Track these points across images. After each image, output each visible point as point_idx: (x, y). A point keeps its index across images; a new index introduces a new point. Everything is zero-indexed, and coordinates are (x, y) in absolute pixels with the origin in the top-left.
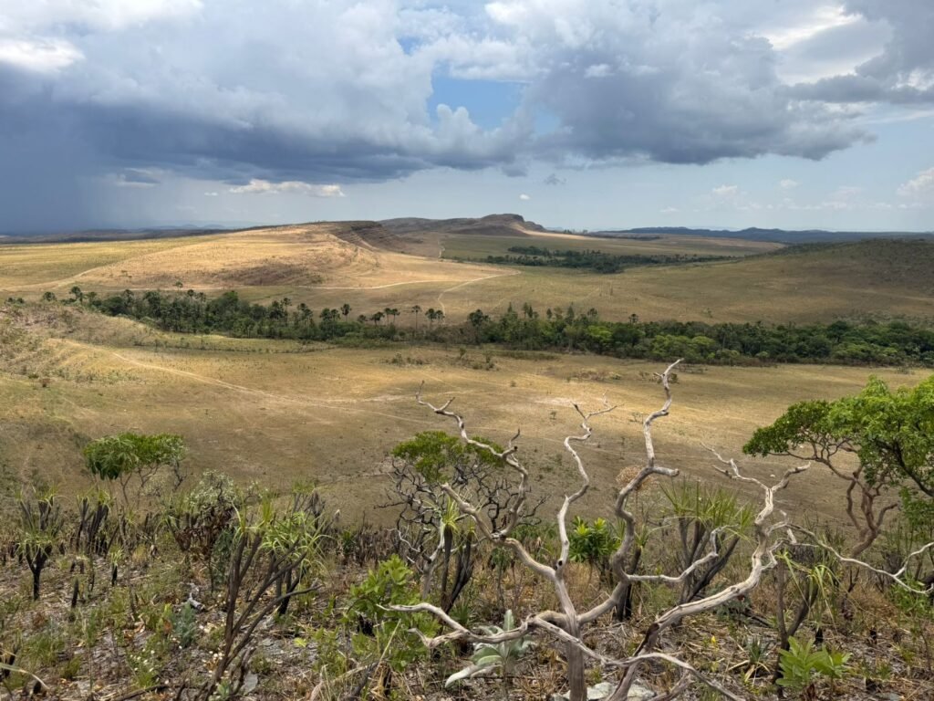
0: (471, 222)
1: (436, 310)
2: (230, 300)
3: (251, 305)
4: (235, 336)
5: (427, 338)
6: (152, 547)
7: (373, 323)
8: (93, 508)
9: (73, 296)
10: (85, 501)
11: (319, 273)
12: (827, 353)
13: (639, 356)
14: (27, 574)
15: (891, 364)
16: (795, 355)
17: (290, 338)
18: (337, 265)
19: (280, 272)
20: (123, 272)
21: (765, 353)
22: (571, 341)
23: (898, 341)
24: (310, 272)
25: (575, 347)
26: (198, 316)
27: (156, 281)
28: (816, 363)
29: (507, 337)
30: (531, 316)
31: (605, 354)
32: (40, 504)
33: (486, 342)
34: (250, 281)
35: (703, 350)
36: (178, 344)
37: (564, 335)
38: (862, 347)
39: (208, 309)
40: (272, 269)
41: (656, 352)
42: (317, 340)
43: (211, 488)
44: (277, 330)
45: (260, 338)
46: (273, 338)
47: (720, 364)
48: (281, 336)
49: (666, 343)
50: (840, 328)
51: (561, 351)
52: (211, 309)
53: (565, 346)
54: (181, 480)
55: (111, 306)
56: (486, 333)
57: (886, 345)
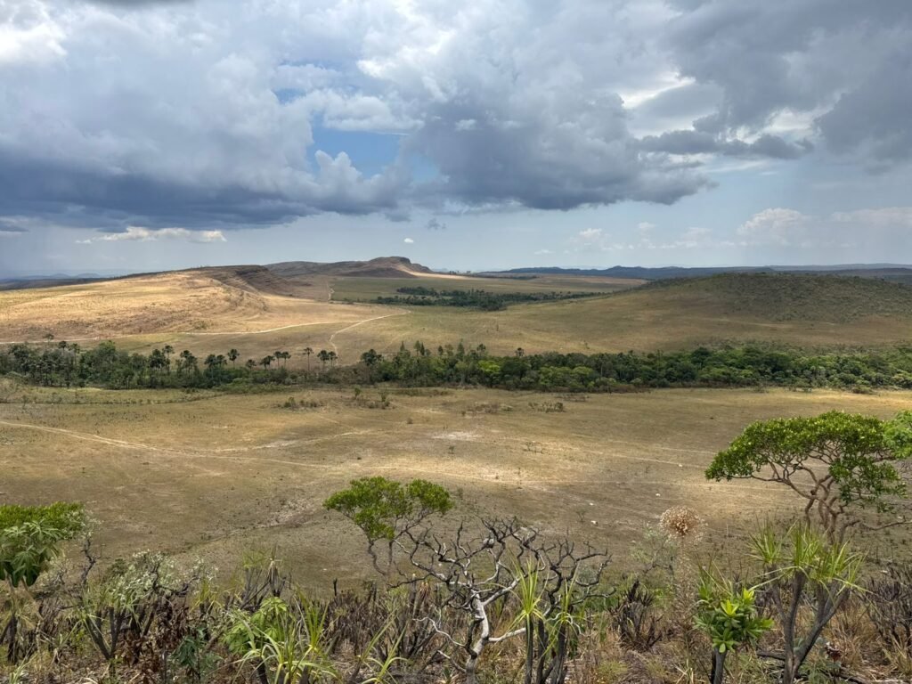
0: (359, 264)
1: (328, 351)
2: (107, 352)
3: (130, 355)
4: (112, 388)
5: (320, 380)
7: (263, 367)
11: (203, 319)
12: (693, 377)
13: (527, 387)
15: (749, 384)
16: (665, 380)
17: (174, 387)
18: (221, 310)
19: (160, 319)
21: (639, 380)
22: (463, 376)
23: (752, 363)
24: (192, 318)
25: (467, 382)
26: (72, 369)
27: (23, 333)
28: (684, 386)
29: (401, 375)
30: (423, 354)
31: (497, 387)
33: (380, 381)
34: (129, 330)
35: (583, 379)
36: (49, 400)
37: (457, 370)
38: (723, 370)
39: (82, 361)
40: (151, 316)
41: (543, 383)
42: (203, 387)
44: (159, 379)
45: (140, 388)
46: (155, 388)
47: (599, 392)
48: (163, 386)
49: (551, 374)
50: (702, 354)
51: (454, 386)
52: (86, 361)
53: (458, 380)
56: (380, 372)
57: (743, 368)
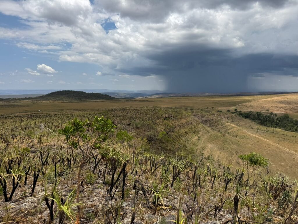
2: (286, 117)
3: (294, 120)
4: (286, 130)
6: (256, 190)
8: (240, 173)
9: (235, 111)
10: (238, 170)
14: (224, 184)
20: (250, 105)
26: (273, 121)
27: (260, 108)
32: (227, 167)
34: (295, 111)
36: (265, 130)
39: (277, 119)
43: (280, 177)
45: (296, 132)
54: (268, 173)
55: (245, 115)
